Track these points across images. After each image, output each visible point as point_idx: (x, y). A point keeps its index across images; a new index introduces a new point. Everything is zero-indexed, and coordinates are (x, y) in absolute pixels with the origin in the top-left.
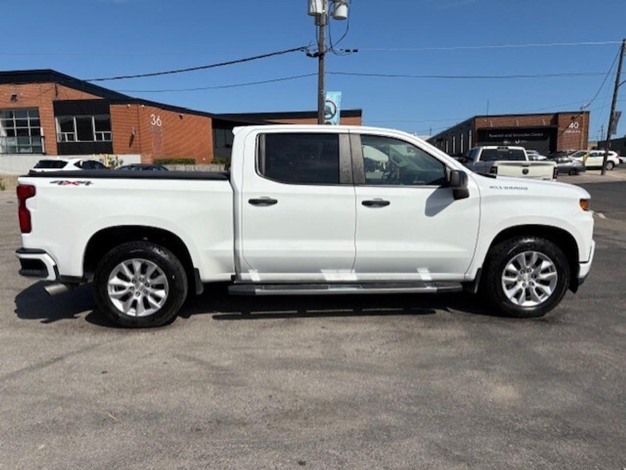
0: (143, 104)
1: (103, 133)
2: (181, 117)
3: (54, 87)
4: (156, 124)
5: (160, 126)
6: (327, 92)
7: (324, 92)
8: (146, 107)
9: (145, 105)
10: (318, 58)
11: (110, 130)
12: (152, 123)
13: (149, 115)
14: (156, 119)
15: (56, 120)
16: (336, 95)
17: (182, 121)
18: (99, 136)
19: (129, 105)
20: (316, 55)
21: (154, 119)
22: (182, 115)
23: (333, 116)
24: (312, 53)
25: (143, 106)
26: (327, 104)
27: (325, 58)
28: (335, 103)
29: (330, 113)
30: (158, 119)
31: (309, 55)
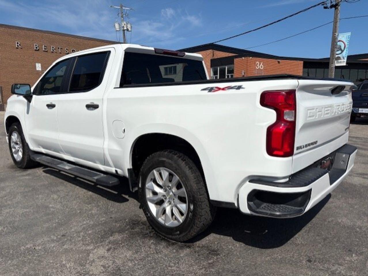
0: (251, 57)
1: (230, 75)
2: (279, 62)
3: (212, 52)
4: (259, 68)
5: (262, 70)
6: (339, 34)
7: (337, 34)
8: (253, 58)
9: (252, 57)
10: (334, 9)
11: (233, 73)
12: (257, 68)
13: (255, 63)
14: (259, 65)
15: (211, 69)
16: (346, 35)
17: (279, 65)
18: (228, 76)
19: (243, 58)
20: (332, 7)
21: (258, 65)
22: (279, 60)
23: (342, 51)
24: (329, 5)
25: (251, 58)
26: (339, 43)
27: (339, 7)
28: (345, 41)
29: (341, 49)
30: (261, 65)
31: (325, 8)
